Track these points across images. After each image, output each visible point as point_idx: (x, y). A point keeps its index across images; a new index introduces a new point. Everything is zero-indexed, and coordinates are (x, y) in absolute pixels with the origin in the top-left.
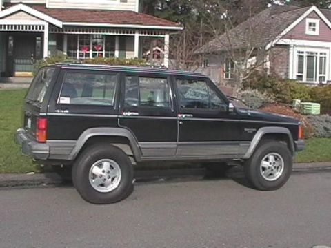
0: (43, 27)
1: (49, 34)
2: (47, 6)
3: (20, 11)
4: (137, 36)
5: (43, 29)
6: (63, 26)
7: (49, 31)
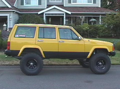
0: (64, 14)
1: (66, 17)
2: (64, 6)
3: (54, 8)
4: (100, 17)
5: (64, 15)
6: (71, 13)
7: (66, 16)
